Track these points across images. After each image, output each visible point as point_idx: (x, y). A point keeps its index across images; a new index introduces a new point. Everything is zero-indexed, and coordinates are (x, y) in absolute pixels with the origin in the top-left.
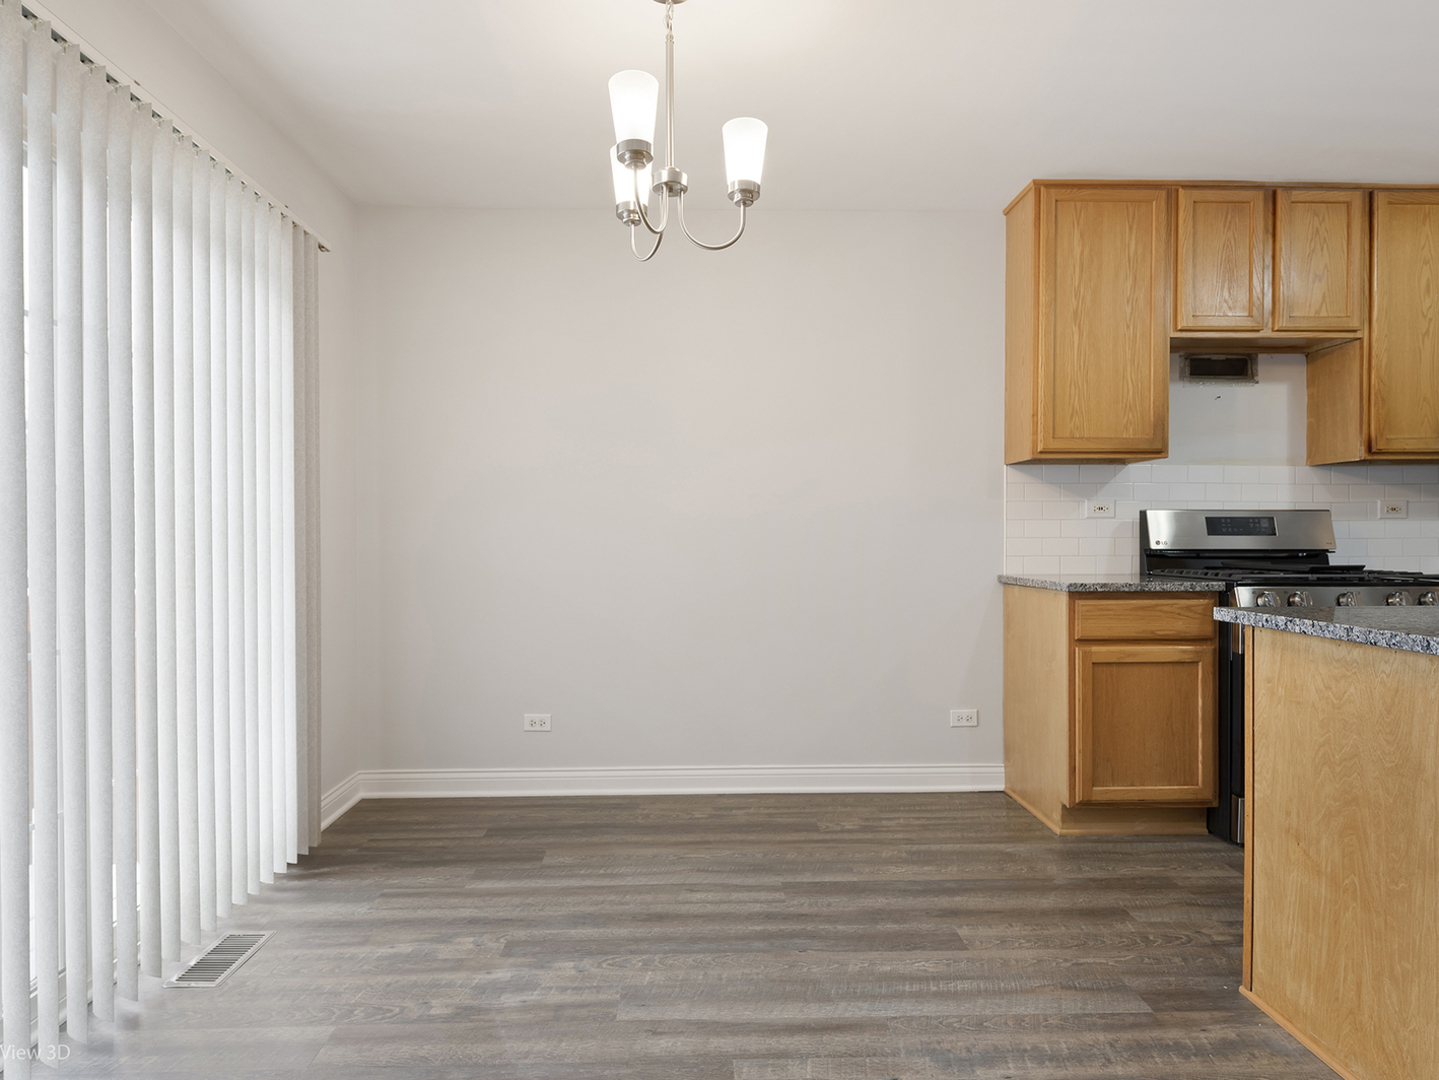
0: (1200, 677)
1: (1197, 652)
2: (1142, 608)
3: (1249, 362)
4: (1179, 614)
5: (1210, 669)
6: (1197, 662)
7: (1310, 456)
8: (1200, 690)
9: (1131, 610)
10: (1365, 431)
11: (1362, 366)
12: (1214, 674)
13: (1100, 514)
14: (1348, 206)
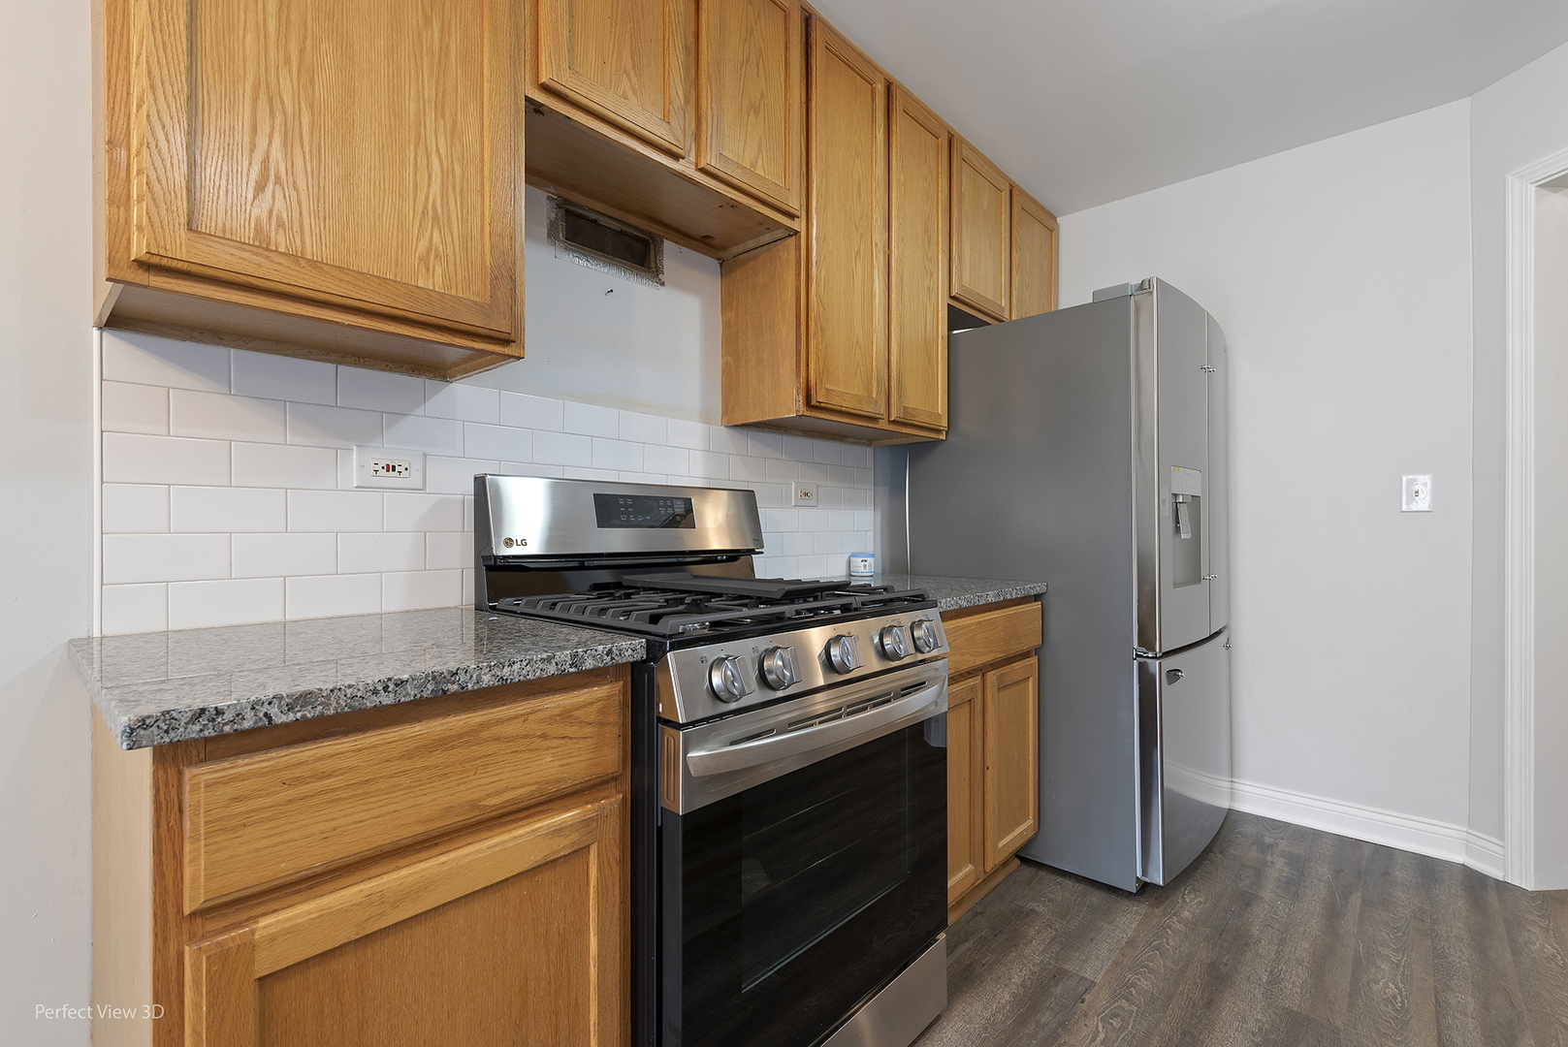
0: (593, 882)
1: (586, 822)
2: (443, 743)
3: (652, 246)
4: (544, 736)
5: (614, 853)
6: (588, 847)
7: (728, 408)
8: (593, 914)
9: (408, 755)
10: (803, 373)
11: (798, 275)
12: (622, 863)
13: (391, 479)
14: (786, 16)
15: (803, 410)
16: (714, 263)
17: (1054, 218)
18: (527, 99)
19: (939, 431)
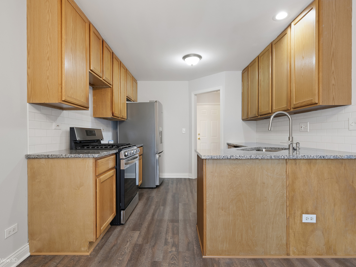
0: (114, 179)
6: (114, 175)
7: (94, 114)
8: (114, 183)
10: (112, 111)
11: (111, 94)
13: (58, 128)
14: (111, 54)
15: (112, 117)
16: (92, 88)
17: (137, 81)
18: (89, 72)
19: (125, 119)
